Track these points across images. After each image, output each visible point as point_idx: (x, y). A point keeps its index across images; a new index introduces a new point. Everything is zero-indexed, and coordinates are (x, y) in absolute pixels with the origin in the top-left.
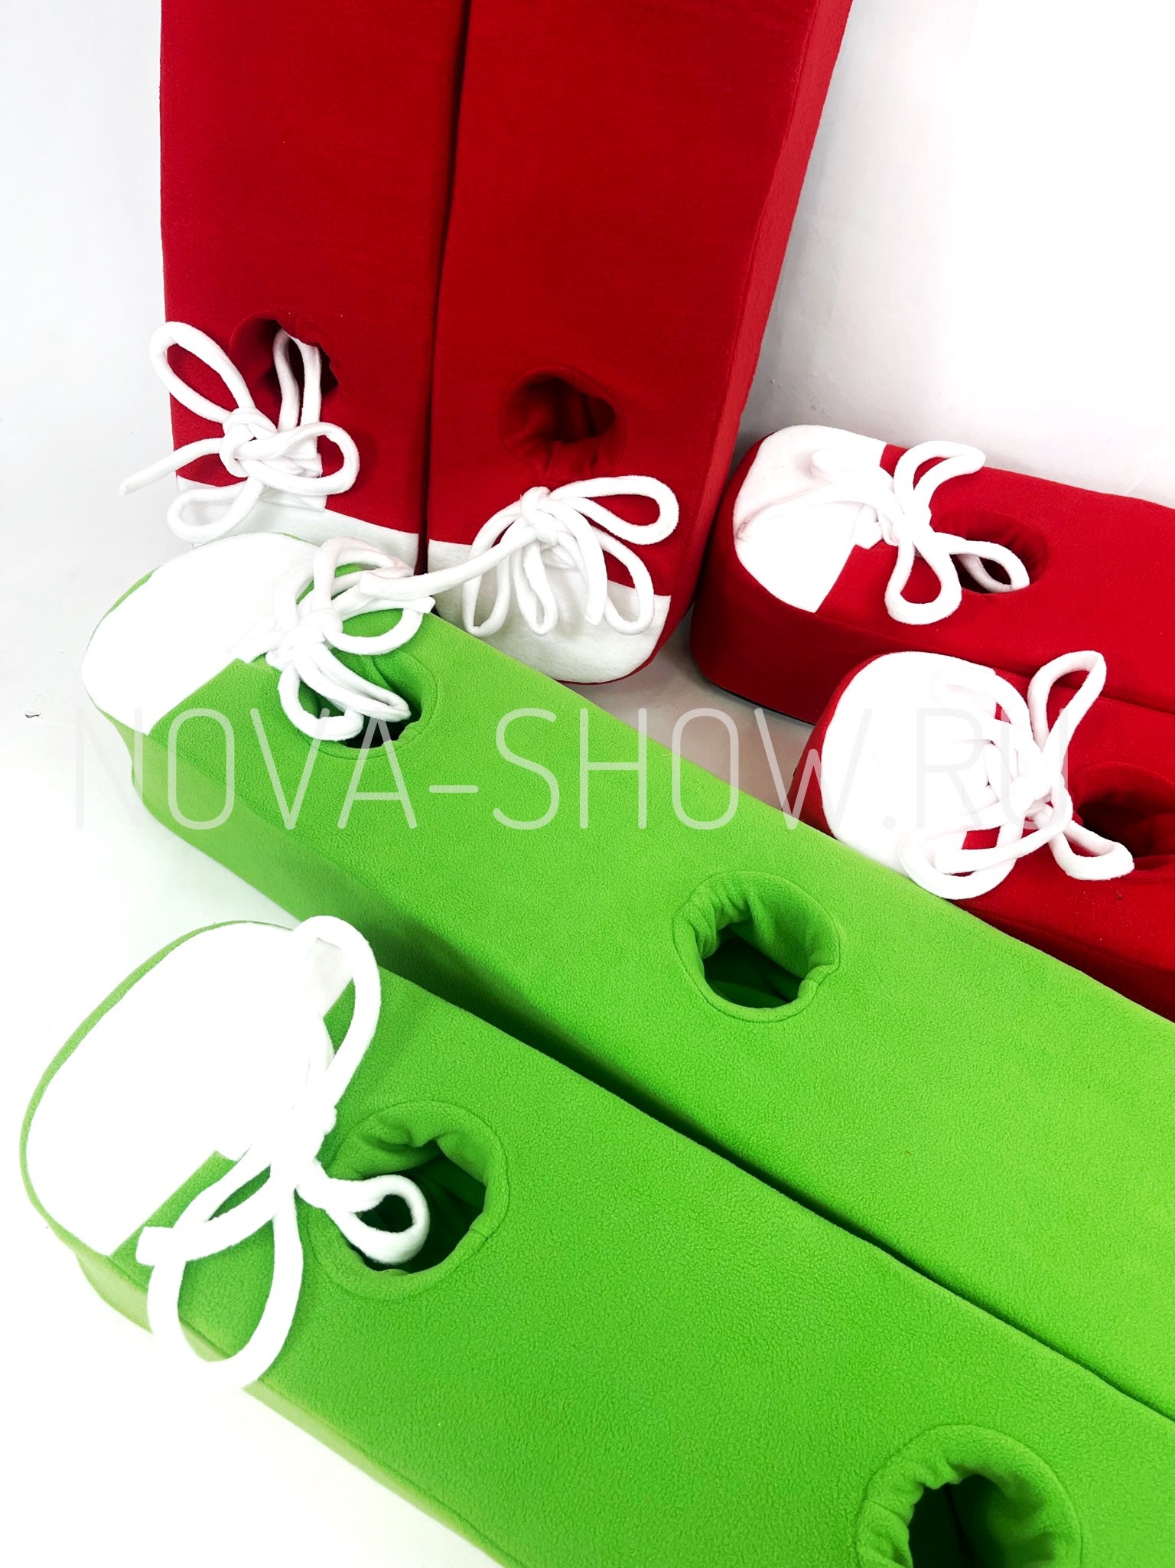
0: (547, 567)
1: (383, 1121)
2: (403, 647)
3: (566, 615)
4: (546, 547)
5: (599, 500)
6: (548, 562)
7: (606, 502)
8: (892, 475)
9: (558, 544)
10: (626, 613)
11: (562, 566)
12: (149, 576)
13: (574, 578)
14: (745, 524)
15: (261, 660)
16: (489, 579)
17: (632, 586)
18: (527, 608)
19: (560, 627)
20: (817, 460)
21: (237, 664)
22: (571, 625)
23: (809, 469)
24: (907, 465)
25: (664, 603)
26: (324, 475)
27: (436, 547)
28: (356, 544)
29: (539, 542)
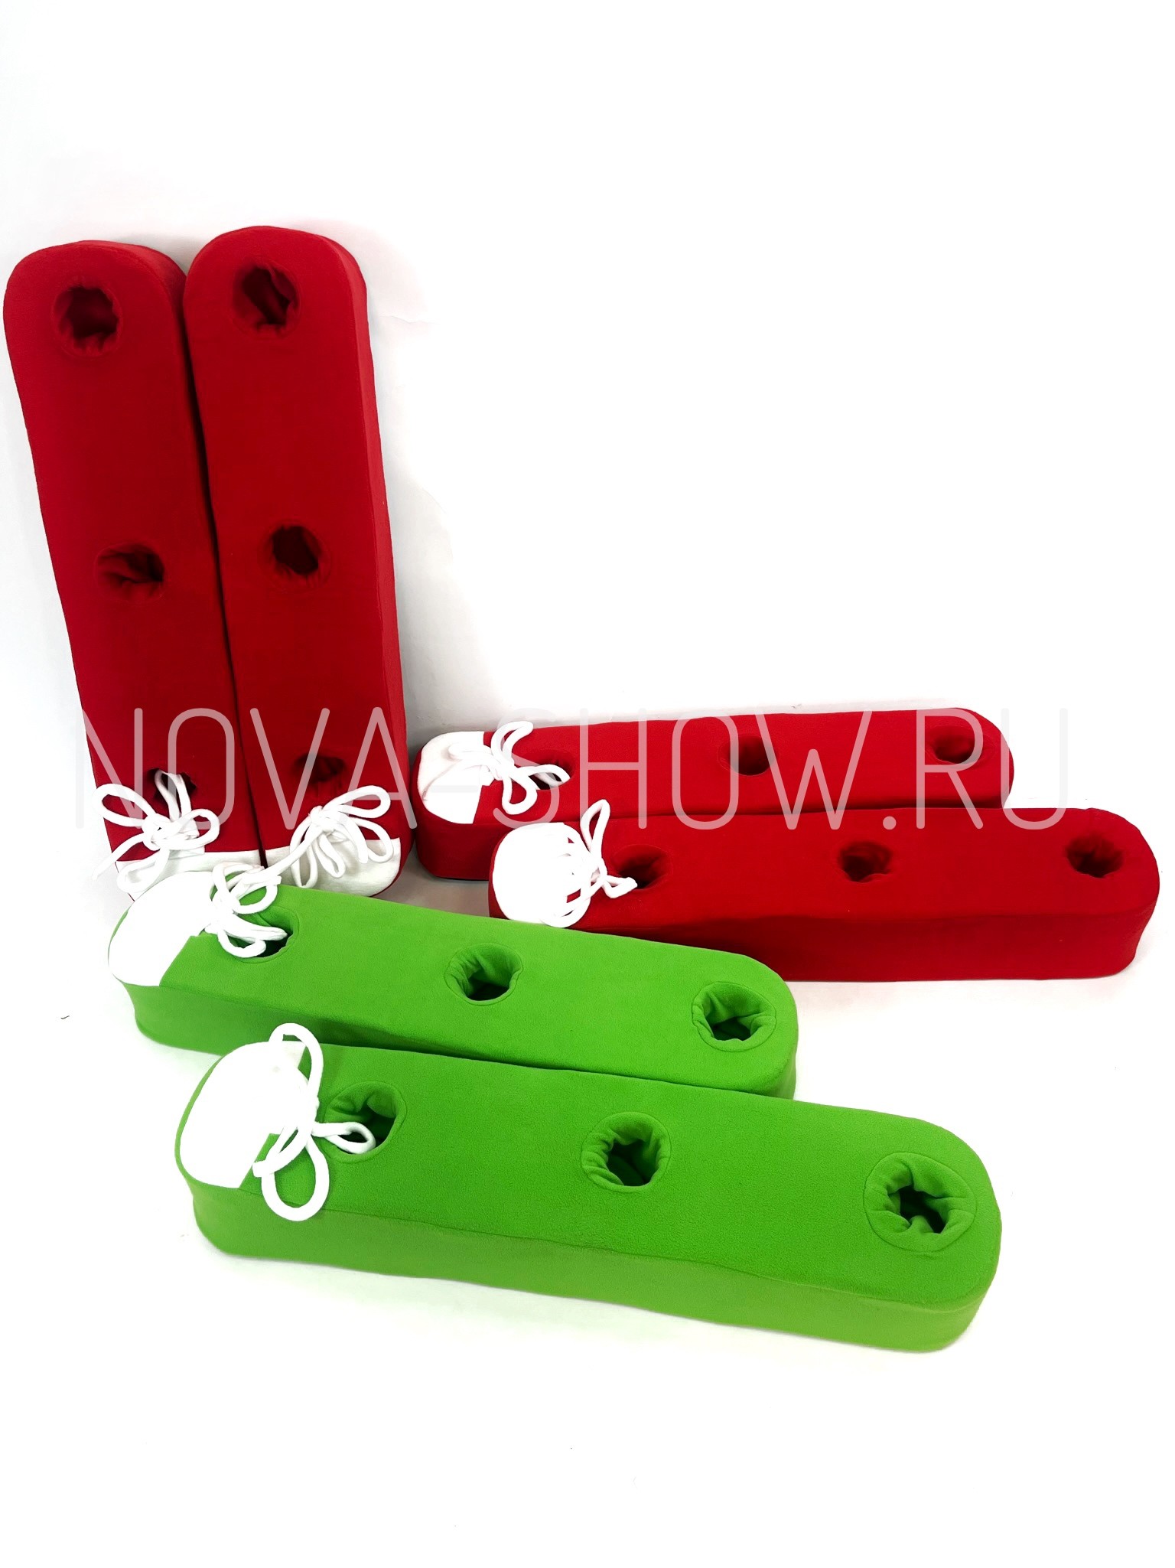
0: (332, 844)
1: (340, 1099)
2: (273, 904)
3: (349, 865)
4: (329, 834)
6: (332, 841)
7: (355, 803)
8: (490, 747)
9: (335, 830)
10: (380, 853)
14: (425, 792)
15: (203, 933)
16: (304, 860)
17: (378, 839)
18: (328, 867)
19: (348, 872)
20: (451, 751)
21: (192, 938)
22: (353, 869)
23: (449, 756)
24: (496, 740)
25: (397, 842)
26: (201, 835)
27: (270, 854)
28: (230, 864)
29: (324, 833)
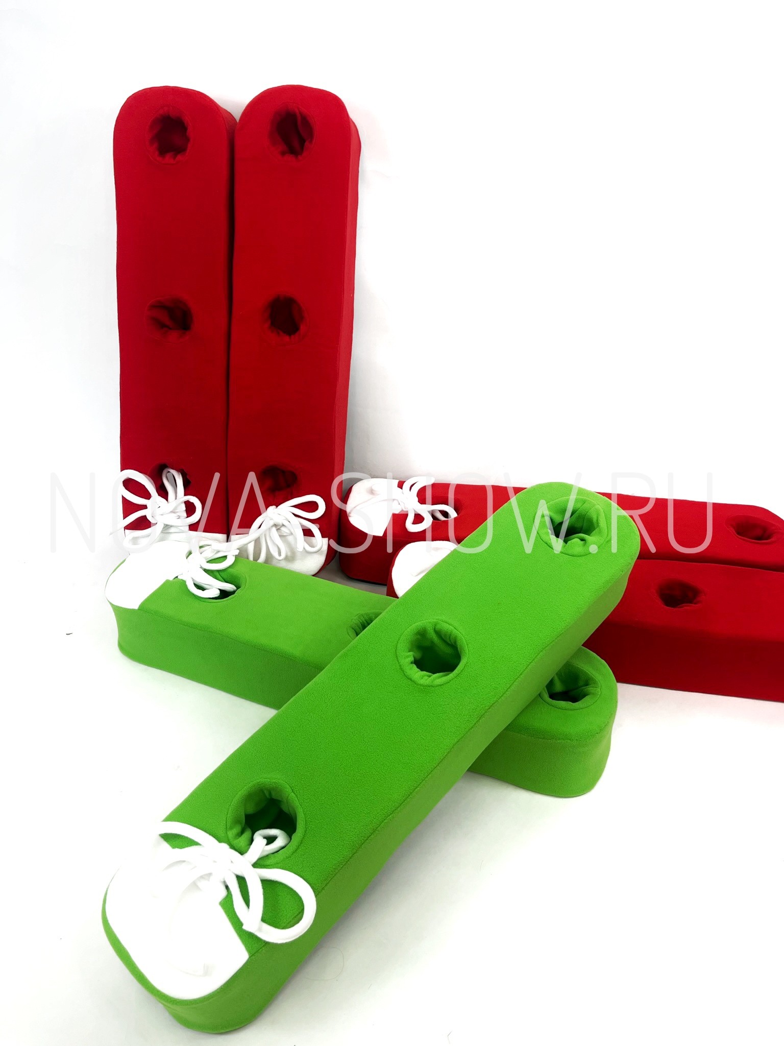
0: (280, 536)
2: (230, 567)
3: (289, 554)
4: (278, 528)
5: (295, 506)
6: (280, 534)
7: (298, 507)
8: (402, 489)
9: (283, 525)
10: (313, 546)
11: (285, 534)
12: (125, 560)
13: (290, 538)
15: (176, 579)
16: (257, 542)
17: (314, 536)
18: (275, 553)
19: (287, 559)
20: (373, 488)
21: (167, 581)
22: (290, 558)
23: (372, 492)
24: (406, 486)
25: (326, 540)
26: (187, 517)
29: (275, 525)
